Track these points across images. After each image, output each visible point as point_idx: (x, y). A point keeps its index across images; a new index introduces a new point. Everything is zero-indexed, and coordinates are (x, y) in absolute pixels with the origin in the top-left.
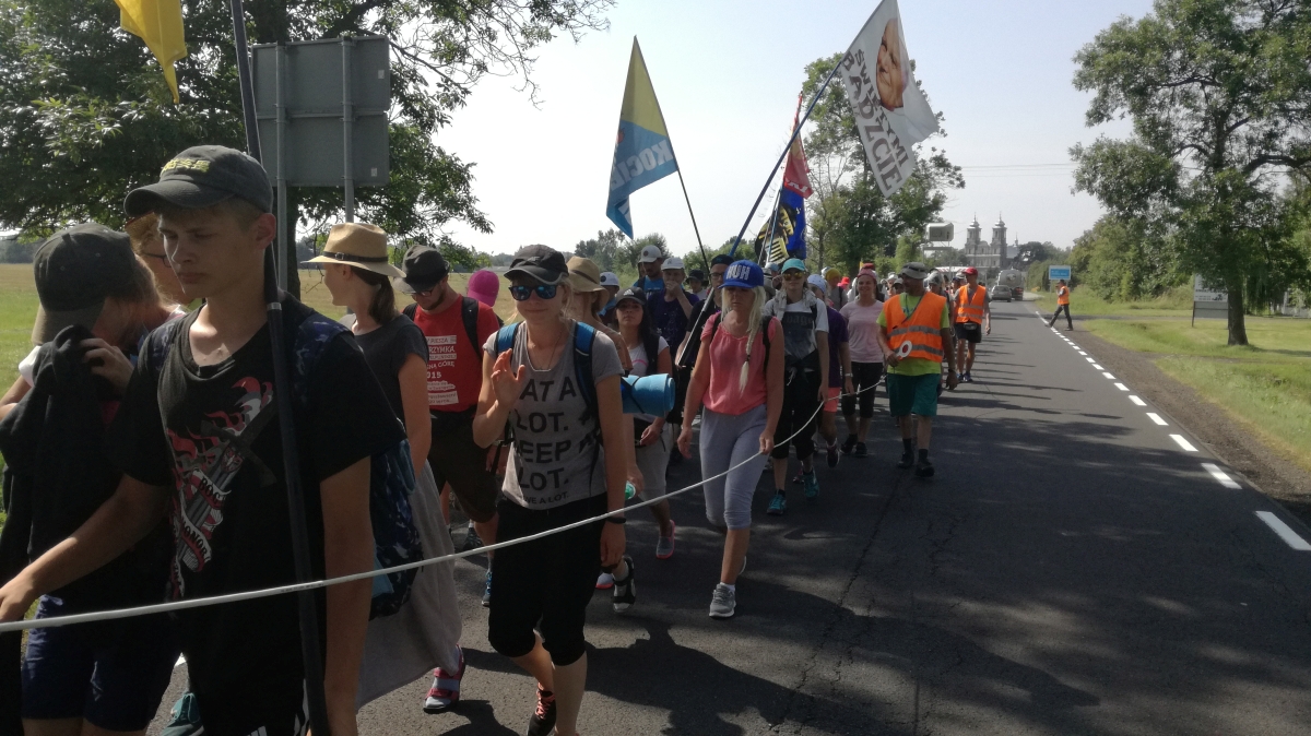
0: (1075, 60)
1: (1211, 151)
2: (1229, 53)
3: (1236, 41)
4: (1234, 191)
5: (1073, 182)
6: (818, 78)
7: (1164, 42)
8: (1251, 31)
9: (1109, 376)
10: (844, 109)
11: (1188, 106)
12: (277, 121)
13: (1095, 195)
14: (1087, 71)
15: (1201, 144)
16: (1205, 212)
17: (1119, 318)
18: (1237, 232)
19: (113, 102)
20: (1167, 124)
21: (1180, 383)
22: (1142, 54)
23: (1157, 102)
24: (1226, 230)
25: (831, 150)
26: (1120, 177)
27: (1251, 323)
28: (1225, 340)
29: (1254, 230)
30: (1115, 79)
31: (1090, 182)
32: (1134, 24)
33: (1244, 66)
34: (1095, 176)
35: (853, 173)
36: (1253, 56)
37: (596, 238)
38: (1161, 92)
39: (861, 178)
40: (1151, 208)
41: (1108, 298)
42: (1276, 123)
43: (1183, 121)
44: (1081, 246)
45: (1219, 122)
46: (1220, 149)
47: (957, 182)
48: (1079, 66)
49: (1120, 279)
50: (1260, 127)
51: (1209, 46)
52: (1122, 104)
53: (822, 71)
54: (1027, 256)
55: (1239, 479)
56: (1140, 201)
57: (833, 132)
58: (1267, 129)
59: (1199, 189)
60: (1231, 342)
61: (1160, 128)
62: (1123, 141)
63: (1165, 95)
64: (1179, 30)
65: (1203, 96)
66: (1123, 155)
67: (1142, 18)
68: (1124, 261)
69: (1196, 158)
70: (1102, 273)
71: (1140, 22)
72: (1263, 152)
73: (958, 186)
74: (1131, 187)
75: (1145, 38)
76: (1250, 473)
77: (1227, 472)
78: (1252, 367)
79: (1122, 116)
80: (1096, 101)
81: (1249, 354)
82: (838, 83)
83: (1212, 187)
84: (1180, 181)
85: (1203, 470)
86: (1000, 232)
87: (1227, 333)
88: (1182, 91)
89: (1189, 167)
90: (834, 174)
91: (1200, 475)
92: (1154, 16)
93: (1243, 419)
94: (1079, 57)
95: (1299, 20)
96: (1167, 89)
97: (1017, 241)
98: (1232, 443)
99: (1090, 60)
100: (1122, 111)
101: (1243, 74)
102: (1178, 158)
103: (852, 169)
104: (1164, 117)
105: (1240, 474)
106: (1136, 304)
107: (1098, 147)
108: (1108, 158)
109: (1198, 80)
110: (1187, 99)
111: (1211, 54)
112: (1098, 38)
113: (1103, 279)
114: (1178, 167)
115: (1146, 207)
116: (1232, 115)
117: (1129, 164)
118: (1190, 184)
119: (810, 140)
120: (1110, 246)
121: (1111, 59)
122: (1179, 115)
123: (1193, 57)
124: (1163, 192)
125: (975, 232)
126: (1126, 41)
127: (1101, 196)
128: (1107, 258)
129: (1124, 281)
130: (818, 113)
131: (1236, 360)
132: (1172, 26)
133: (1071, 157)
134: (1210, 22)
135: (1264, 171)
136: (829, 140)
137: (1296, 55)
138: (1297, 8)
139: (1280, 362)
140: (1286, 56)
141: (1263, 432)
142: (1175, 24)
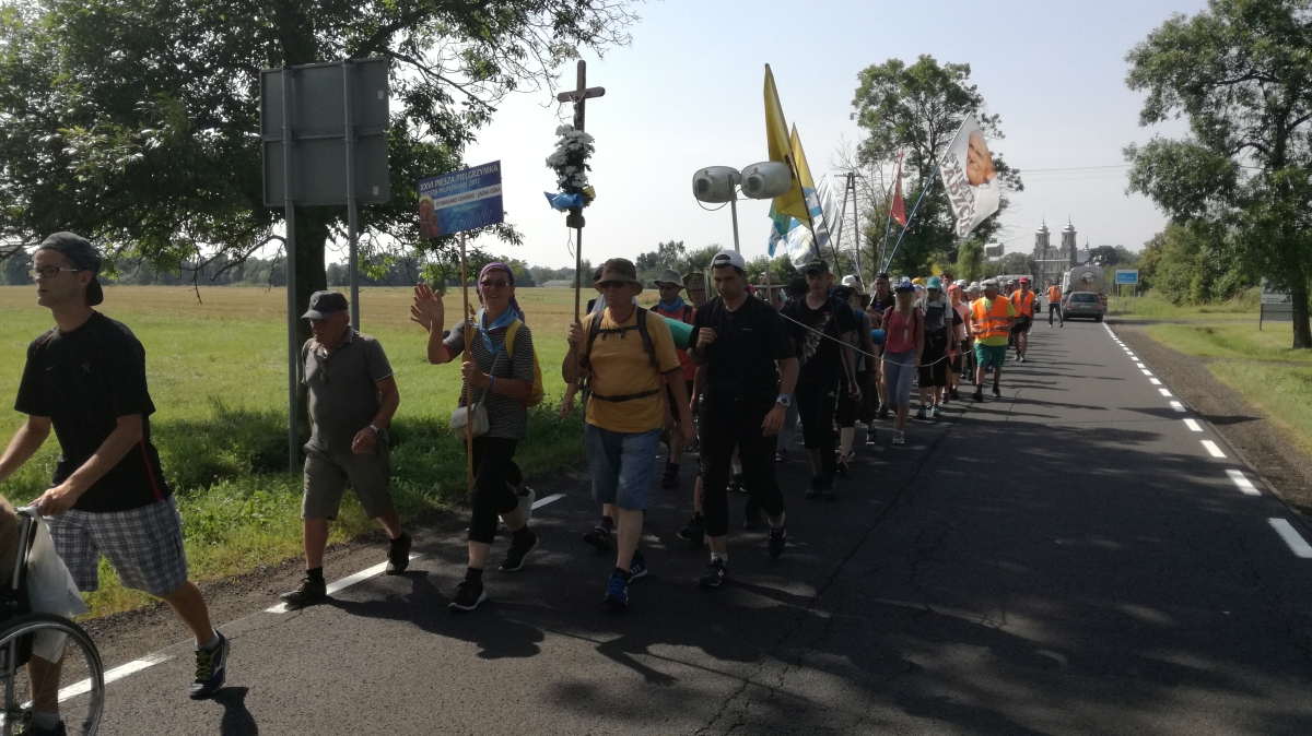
0: (1127, 59)
1: (1271, 149)
2: (1287, 49)
3: (1296, 35)
4: (1295, 189)
5: (1127, 182)
6: (871, 84)
7: (1220, 39)
10: (898, 115)
11: (1246, 104)
12: (284, 143)
13: (1151, 196)
14: (1139, 70)
15: (1261, 142)
16: (1265, 211)
17: (1184, 322)
18: (1300, 232)
20: (1225, 122)
21: (1227, 388)
22: (1197, 51)
23: (1214, 100)
24: (1288, 230)
25: (885, 157)
26: (1176, 178)
28: (1290, 344)
30: (1169, 78)
31: (1145, 183)
32: (1188, 21)
33: (1304, 61)
34: (1150, 177)
35: (908, 180)
38: (1218, 90)
39: (917, 185)
40: (1209, 209)
41: (1177, 302)
43: (1241, 119)
44: (1152, 249)
45: (1279, 119)
46: (1281, 147)
47: (1016, 186)
48: (1132, 66)
49: (1189, 282)
51: (1266, 42)
52: (1177, 103)
53: (875, 77)
54: (1098, 260)
55: (1261, 486)
56: (1197, 202)
57: (887, 139)
59: (1258, 188)
60: (1296, 346)
61: (1218, 127)
62: (1178, 140)
63: (1222, 93)
64: (1234, 27)
65: (1262, 93)
66: (1179, 154)
67: (1196, 15)
68: (1194, 263)
69: (1256, 156)
70: (1170, 277)
71: (1194, 19)
73: (1018, 188)
74: (1186, 188)
75: (1198, 34)
76: (1274, 479)
77: (1249, 478)
79: (1178, 116)
80: (1150, 99)
82: (892, 89)
83: (1272, 187)
84: (1239, 181)
85: (1226, 476)
86: (1070, 236)
87: (1292, 336)
88: (1240, 88)
89: (1249, 166)
91: (1221, 482)
92: (1209, 12)
93: (1284, 424)
94: (1131, 57)
96: (1224, 87)
97: (1087, 246)
98: (1267, 448)
99: (1142, 59)
100: (1178, 110)
101: (1302, 69)
102: (1236, 157)
103: (908, 175)
104: (1221, 115)
105: (1264, 480)
106: (1206, 307)
107: (1153, 147)
108: (1163, 158)
109: (1255, 77)
110: (1246, 97)
111: (1268, 50)
112: (1150, 37)
113: (1172, 283)
114: (1236, 166)
115: (1204, 208)
116: (1293, 113)
117: (1185, 164)
118: (1248, 183)
119: (863, 147)
120: (1179, 248)
121: (1165, 58)
122: (1237, 113)
123: (1250, 54)
124: (1221, 192)
125: (1043, 237)
126: (1180, 39)
127: (1157, 197)
128: (1176, 261)
129: (1193, 285)
130: (871, 119)
131: (1296, 364)
132: (1227, 23)
133: (1124, 157)
134: (1268, 17)
136: (883, 147)
141: (1301, 437)
142: (1230, 20)
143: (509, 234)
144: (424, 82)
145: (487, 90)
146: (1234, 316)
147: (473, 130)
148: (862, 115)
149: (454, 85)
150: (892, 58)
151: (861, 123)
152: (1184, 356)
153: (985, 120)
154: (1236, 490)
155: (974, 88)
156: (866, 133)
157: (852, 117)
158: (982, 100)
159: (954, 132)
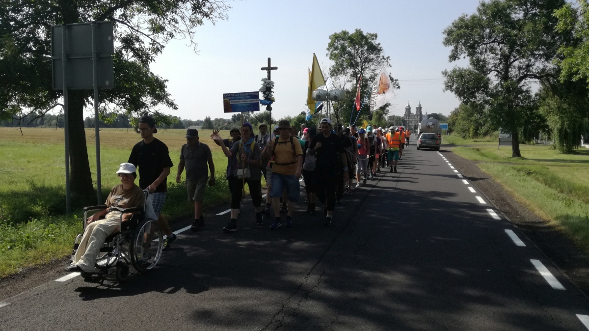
0: (443, 33)
1: (503, 73)
2: (509, 30)
3: (513, 24)
4: (512, 89)
5: (443, 87)
6: (335, 41)
7: (482, 25)
8: (519, 20)
10: (347, 55)
11: (493, 53)
12: (63, 60)
13: (454, 92)
14: (448, 38)
15: (499, 69)
16: (501, 99)
17: (467, 146)
18: (515, 108)
20: (484, 61)
21: (486, 174)
22: (472, 30)
23: (479, 51)
24: (510, 107)
25: (341, 73)
26: (464, 85)
27: (522, 147)
28: (511, 155)
29: (522, 106)
30: (461, 41)
31: (451, 87)
32: (468, 17)
33: (516, 35)
34: (453, 84)
35: (351, 83)
36: (519, 31)
38: (481, 47)
39: (355, 86)
40: (478, 98)
41: (464, 137)
42: (530, 60)
43: (491, 59)
44: (454, 115)
45: (506, 60)
46: (507, 72)
47: (397, 87)
48: (445, 36)
49: (469, 129)
50: (523, 62)
51: (501, 27)
52: (464, 52)
53: (337, 38)
55: (501, 216)
56: (473, 95)
57: (342, 65)
58: (527, 63)
59: (497, 89)
60: (514, 156)
61: (481, 63)
62: (465, 68)
63: (483, 48)
64: (488, 20)
65: (499, 49)
66: (465, 74)
67: (472, 15)
68: (471, 121)
69: (497, 75)
70: (461, 126)
71: (471, 16)
72: (525, 73)
74: (468, 89)
75: (473, 23)
76: (506, 213)
77: (497, 213)
78: (519, 167)
79: (464, 58)
80: (453, 51)
81: (521, 161)
82: (344, 44)
83: (503, 89)
84: (490, 86)
86: (419, 109)
87: (512, 152)
88: (490, 46)
89: (494, 79)
90: (342, 83)
91: (484, 214)
92: (477, 14)
93: (510, 189)
94: (445, 32)
95: (539, 16)
96: (483, 46)
97: (427, 113)
98: (503, 200)
99: (450, 33)
100: (464, 55)
101: (515, 39)
102: (489, 76)
103: (351, 81)
104: (482, 58)
105: (502, 213)
106: (476, 140)
107: (455, 71)
108: (458, 76)
109: (497, 42)
110: (492, 50)
111: (502, 31)
112: (453, 24)
113: (462, 129)
114: (489, 79)
115: (475, 97)
116: (512, 57)
117: (467, 79)
118: (494, 87)
119: (332, 69)
120: (465, 114)
121: (459, 33)
122: (489, 57)
123: (494, 32)
124: (483, 91)
125: (408, 109)
126: (465, 25)
127: (456, 93)
128: (464, 120)
129: (471, 130)
130: (335, 57)
131: (514, 164)
132: (485, 18)
133: (442, 75)
134: (501, 16)
135: (526, 81)
136: (340, 69)
137: (537, 31)
138: (538, 10)
139: (533, 164)
140: (533, 31)
141: (517, 195)
142: (486, 17)
143: (172, 105)
144: (130, 33)
145: (160, 38)
146: (488, 143)
147: (154, 55)
148: (331, 55)
149: (145, 35)
150: (344, 30)
151: (331, 58)
152: (468, 161)
153: (383, 58)
154: (491, 218)
155: (379, 44)
156: (333, 63)
157: (327, 55)
158: (383, 49)
159: (371, 63)
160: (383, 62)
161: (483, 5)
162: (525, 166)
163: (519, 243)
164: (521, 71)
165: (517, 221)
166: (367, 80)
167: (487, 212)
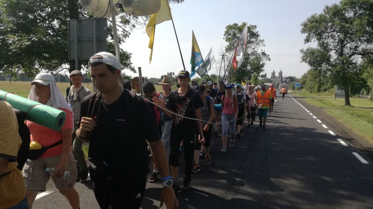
0: (301, 25)
1: (340, 51)
2: (344, 24)
3: (346, 20)
4: (346, 62)
5: (301, 60)
6: (229, 30)
7: (326, 21)
8: (350, 18)
9: (311, 114)
10: (237, 39)
11: (333, 39)
12: (75, 41)
13: (307, 63)
14: (304, 28)
15: (337, 49)
16: (338, 68)
17: (314, 98)
18: (347, 74)
19: (29, 36)
20: (327, 43)
21: (331, 116)
22: (320, 24)
23: (324, 37)
24: (344, 73)
25: (233, 50)
26: (314, 58)
27: (351, 99)
28: (344, 104)
29: (352, 73)
30: (312, 31)
31: (306, 60)
33: (348, 27)
34: (307, 58)
36: (351, 25)
37: (167, 75)
38: (325, 34)
40: (323, 67)
41: (311, 92)
42: (358, 43)
43: (331, 43)
44: (304, 77)
45: (342, 43)
46: (342, 51)
47: (268, 59)
48: (302, 27)
50: (353, 44)
51: (339, 22)
52: (314, 38)
53: (230, 28)
54: (288, 80)
55: (348, 143)
56: (320, 65)
57: (233, 45)
58: (355, 45)
59: (336, 62)
60: (346, 105)
61: (325, 45)
62: (315, 48)
64: (330, 18)
65: (337, 36)
66: (315, 52)
67: (320, 14)
68: (316, 82)
69: (335, 53)
70: (309, 85)
71: (319, 15)
72: (354, 52)
73: (269, 60)
74: (317, 61)
75: (320, 19)
78: (352, 112)
79: (314, 41)
80: (307, 36)
81: (351, 108)
82: (235, 31)
83: (340, 61)
84: (331, 60)
86: (281, 73)
87: (344, 102)
88: (331, 34)
89: (333, 55)
92: (323, 13)
93: (349, 126)
94: (302, 25)
95: (364, 15)
96: (327, 34)
97: (285, 76)
98: (346, 133)
99: (305, 25)
101: (348, 30)
102: (330, 53)
104: (326, 42)
105: (348, 141)
106: (319, 94)
107: (308, 50)
108: (311, 53)
109: (336, 31)
110: (333, 37)
111: (339, 24)
112: (307, 19)
113: (310, 87)
114: (330, 55)
115: (321, 67)
116: (345, 41)
117: (317, 55)
118: (334, 60)
119: (227, 47)
120: (312, 77)
121: (311, 25)
122: (330, 41)
123: (334, 25)
124: (326, 62)
125: (273, 73)
126: (316, 20)
127: (309, 64)
128: (311, 81)
129: (316, 87)
130: (229, 40)
131: (348, 110)
133: (300, 52)
134: (339, 15)
135: (354, 57)
136: (232, 47)
137: (363, 25)
138: (363, 11)
139: (360, 110)
140: (360, 25)
141: (354, 130)
142: (329, 15)
143: (133, 70)
146: (327, 96)
147: (124, 39)
148: (227, 38)
149: (119, 26)
150: (235, 23)
151: (226, 41)
152: (317, 107)
153: (260, 41)
155: (257, 32)
156: (228, 43)
157: (224, 39)
158: (260, 35)
159: (252, 44)
160: (260, 43)
161: (327, 8)
162: (355, 111)
163: (364, 161)
164: (352, 50)
165: (358, 147)
166: (249, 55)
167: (338, 141)
